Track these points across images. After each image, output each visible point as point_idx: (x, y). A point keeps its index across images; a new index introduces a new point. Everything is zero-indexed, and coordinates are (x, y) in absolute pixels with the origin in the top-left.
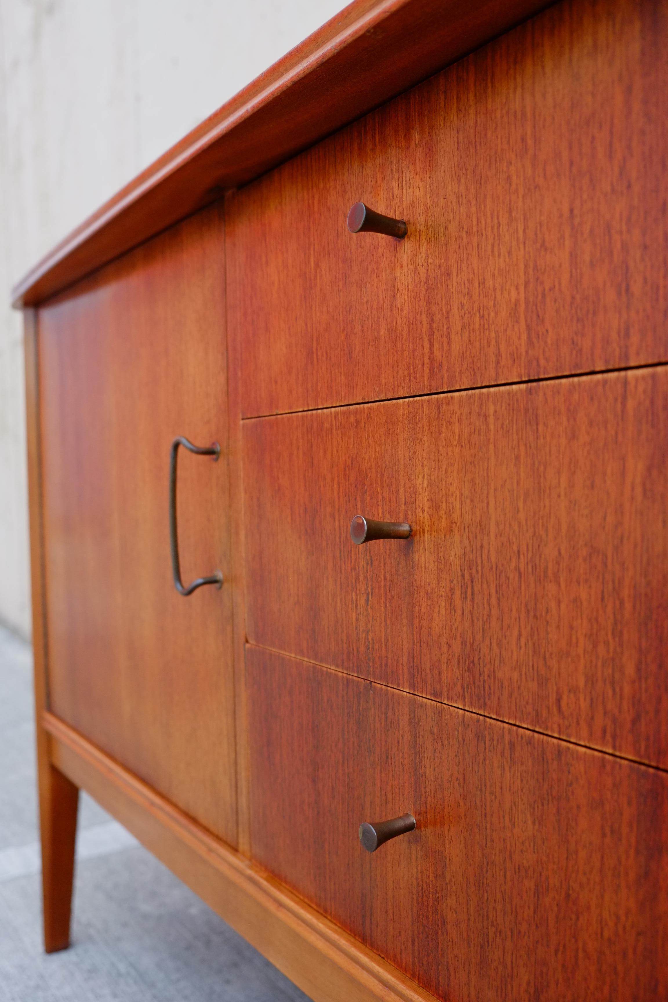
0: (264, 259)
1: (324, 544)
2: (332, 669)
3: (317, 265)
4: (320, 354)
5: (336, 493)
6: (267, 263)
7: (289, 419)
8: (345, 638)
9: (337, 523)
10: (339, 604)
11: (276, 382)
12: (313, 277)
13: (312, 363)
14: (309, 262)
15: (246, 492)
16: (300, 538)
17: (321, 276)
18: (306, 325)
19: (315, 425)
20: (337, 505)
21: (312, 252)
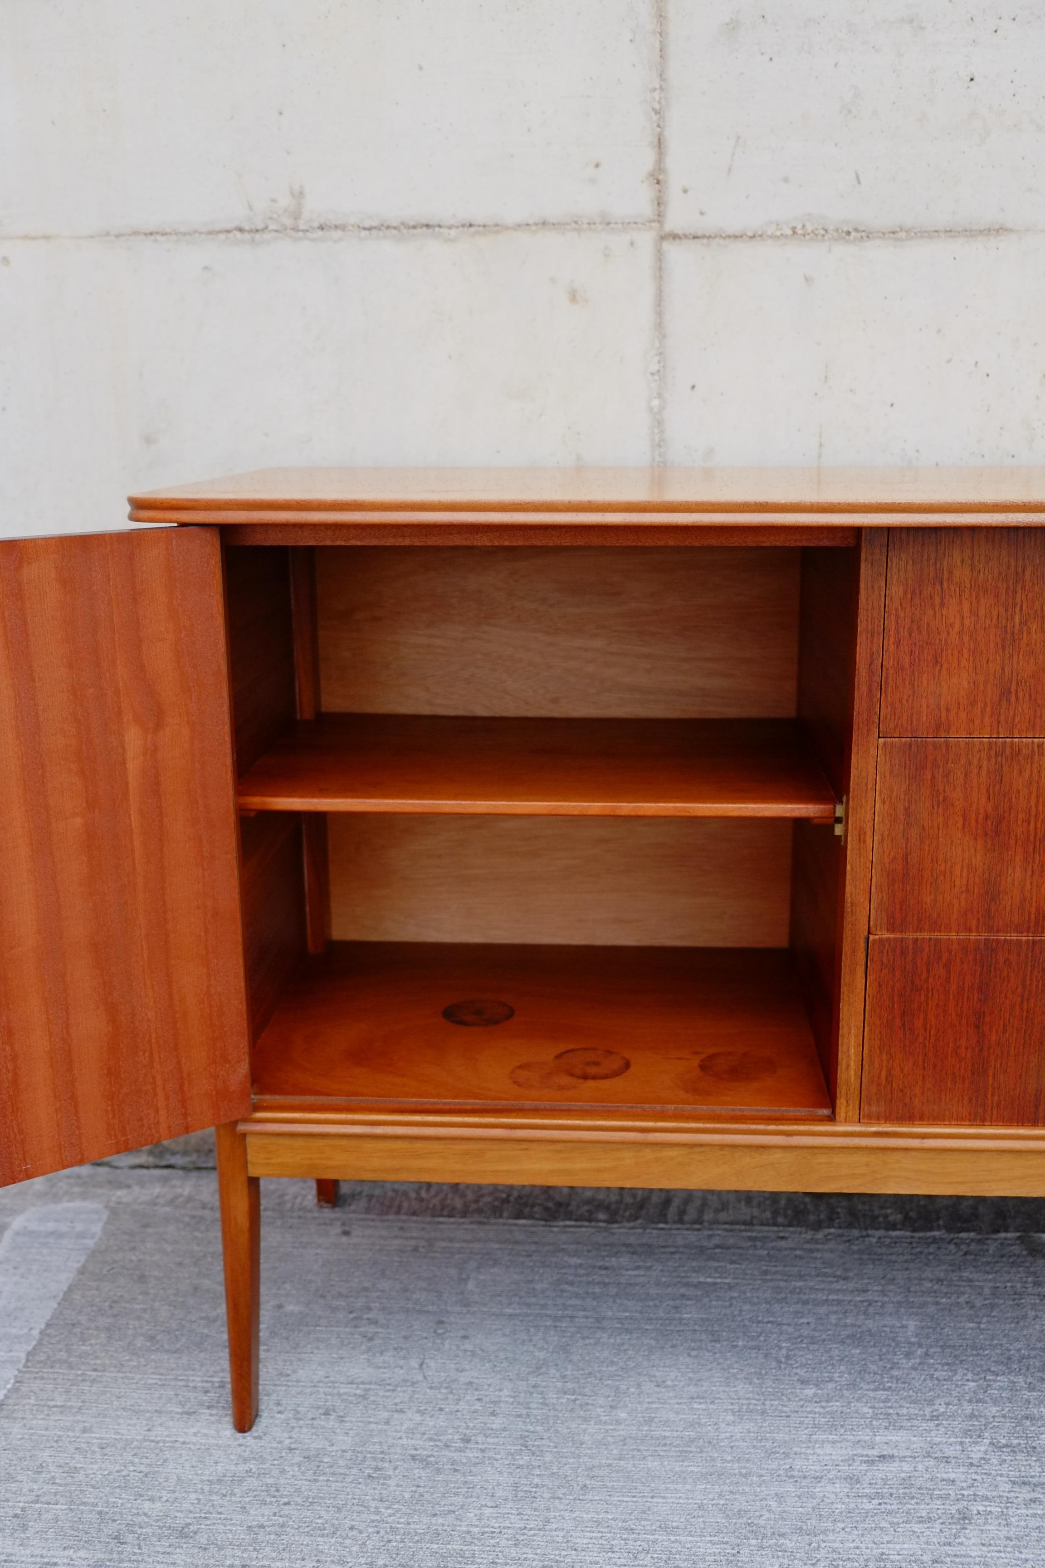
0: (937, 600)
1: (1012, 842)
2: (1014, 937)
3: (1024, 623)
4: (1020, 695)
5: (1033, 803)
6: (942, 605)
7: (966, 743)
8: (1033, 910)
9: (1032, 825)
10: (1028, 886)
11: (948, 710)
12: (1016, 631)
13: (1008, 700)
14: (1013, 618)
15: (884, 803)
16: (976, 839)
17: (1029, 633)
18: (1003, 669)
19: (1008, 750)
20: (1033, 812)
21: (1017, 610)
